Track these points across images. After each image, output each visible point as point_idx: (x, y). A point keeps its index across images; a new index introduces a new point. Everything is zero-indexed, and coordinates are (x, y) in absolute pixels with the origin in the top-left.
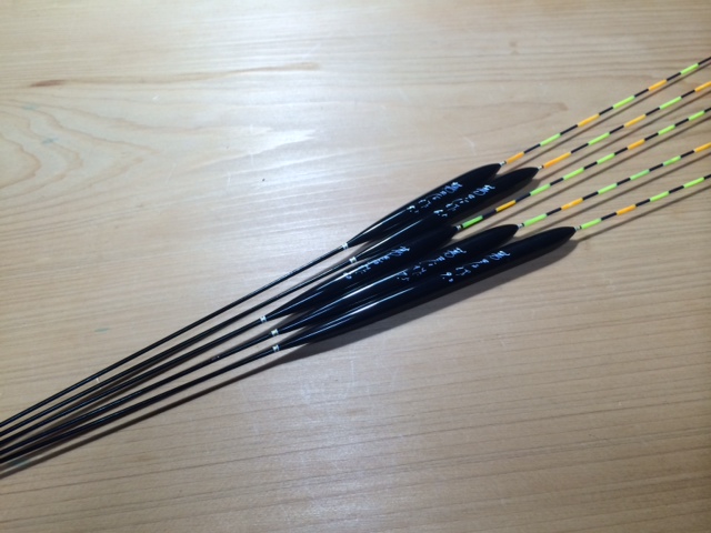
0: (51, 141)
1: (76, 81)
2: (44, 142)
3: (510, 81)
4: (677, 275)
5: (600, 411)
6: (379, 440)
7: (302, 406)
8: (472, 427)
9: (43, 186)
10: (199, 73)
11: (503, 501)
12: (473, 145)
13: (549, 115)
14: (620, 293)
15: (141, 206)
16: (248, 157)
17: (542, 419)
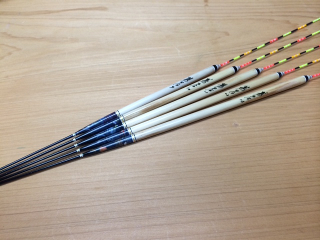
4: (274, 123)
6: (109, 204)
10: (47, 11)
13: (220, 38)
14: (243, 131)
15: (7, 77)
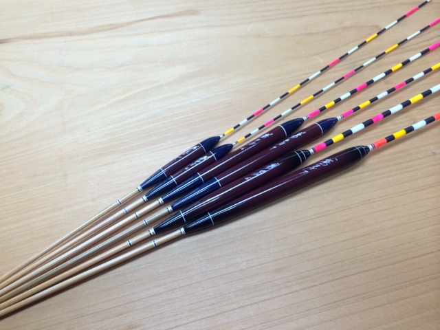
0: (8, 87)
1: (18, 39)
2: (3, 89)
3: (337, 12)
7: (241, 270)
8: (366, 271)
9: (8, 123)
11: (399, 322)
16: (161, 86)
17: (413, 258)
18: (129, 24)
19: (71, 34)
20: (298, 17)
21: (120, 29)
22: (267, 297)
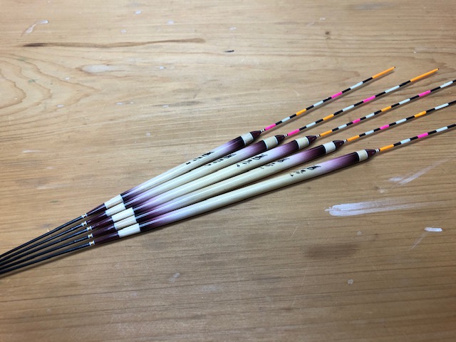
0: (34, 81)
1: (52, 44)
2: (30, 81)
3: (324, 56)
5: (368, 271)
7: (177, 257)
9: (26, 109)
12: (298, 95)
16: (156, 96)
18: (143, 44)
19: (95, 46)
20: (289, 56)
21: (135, 47)
22: (192, 283)
